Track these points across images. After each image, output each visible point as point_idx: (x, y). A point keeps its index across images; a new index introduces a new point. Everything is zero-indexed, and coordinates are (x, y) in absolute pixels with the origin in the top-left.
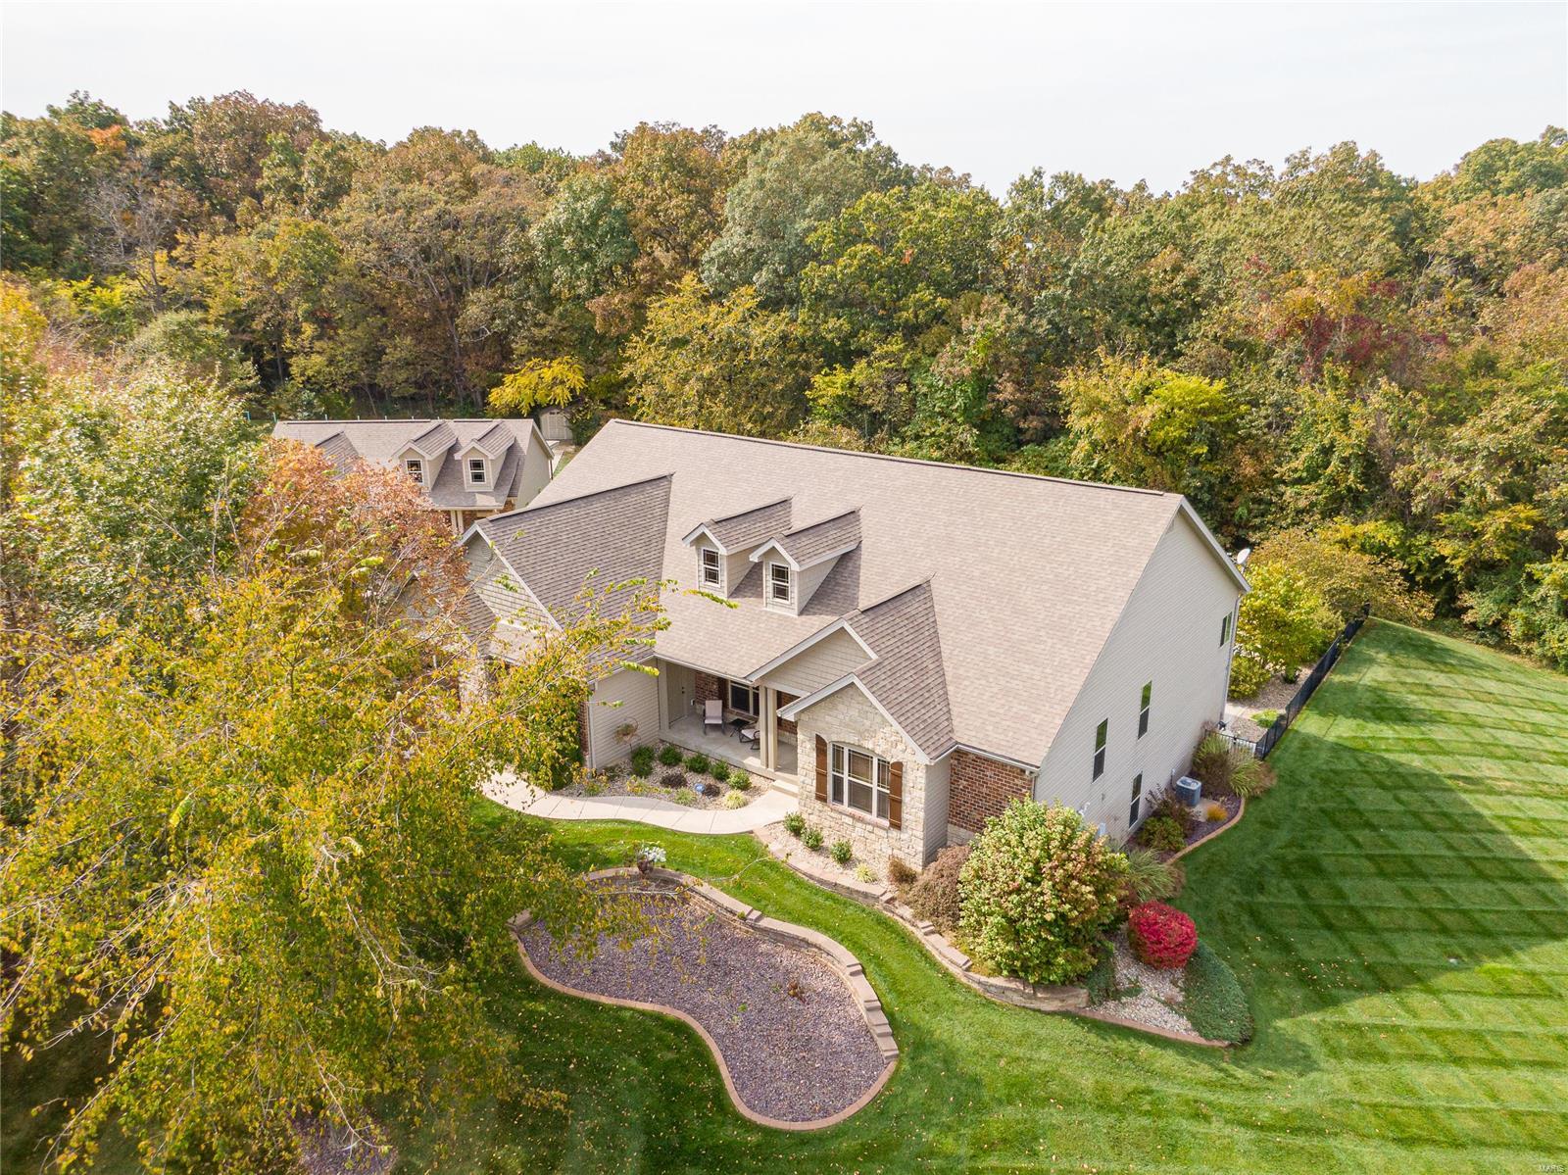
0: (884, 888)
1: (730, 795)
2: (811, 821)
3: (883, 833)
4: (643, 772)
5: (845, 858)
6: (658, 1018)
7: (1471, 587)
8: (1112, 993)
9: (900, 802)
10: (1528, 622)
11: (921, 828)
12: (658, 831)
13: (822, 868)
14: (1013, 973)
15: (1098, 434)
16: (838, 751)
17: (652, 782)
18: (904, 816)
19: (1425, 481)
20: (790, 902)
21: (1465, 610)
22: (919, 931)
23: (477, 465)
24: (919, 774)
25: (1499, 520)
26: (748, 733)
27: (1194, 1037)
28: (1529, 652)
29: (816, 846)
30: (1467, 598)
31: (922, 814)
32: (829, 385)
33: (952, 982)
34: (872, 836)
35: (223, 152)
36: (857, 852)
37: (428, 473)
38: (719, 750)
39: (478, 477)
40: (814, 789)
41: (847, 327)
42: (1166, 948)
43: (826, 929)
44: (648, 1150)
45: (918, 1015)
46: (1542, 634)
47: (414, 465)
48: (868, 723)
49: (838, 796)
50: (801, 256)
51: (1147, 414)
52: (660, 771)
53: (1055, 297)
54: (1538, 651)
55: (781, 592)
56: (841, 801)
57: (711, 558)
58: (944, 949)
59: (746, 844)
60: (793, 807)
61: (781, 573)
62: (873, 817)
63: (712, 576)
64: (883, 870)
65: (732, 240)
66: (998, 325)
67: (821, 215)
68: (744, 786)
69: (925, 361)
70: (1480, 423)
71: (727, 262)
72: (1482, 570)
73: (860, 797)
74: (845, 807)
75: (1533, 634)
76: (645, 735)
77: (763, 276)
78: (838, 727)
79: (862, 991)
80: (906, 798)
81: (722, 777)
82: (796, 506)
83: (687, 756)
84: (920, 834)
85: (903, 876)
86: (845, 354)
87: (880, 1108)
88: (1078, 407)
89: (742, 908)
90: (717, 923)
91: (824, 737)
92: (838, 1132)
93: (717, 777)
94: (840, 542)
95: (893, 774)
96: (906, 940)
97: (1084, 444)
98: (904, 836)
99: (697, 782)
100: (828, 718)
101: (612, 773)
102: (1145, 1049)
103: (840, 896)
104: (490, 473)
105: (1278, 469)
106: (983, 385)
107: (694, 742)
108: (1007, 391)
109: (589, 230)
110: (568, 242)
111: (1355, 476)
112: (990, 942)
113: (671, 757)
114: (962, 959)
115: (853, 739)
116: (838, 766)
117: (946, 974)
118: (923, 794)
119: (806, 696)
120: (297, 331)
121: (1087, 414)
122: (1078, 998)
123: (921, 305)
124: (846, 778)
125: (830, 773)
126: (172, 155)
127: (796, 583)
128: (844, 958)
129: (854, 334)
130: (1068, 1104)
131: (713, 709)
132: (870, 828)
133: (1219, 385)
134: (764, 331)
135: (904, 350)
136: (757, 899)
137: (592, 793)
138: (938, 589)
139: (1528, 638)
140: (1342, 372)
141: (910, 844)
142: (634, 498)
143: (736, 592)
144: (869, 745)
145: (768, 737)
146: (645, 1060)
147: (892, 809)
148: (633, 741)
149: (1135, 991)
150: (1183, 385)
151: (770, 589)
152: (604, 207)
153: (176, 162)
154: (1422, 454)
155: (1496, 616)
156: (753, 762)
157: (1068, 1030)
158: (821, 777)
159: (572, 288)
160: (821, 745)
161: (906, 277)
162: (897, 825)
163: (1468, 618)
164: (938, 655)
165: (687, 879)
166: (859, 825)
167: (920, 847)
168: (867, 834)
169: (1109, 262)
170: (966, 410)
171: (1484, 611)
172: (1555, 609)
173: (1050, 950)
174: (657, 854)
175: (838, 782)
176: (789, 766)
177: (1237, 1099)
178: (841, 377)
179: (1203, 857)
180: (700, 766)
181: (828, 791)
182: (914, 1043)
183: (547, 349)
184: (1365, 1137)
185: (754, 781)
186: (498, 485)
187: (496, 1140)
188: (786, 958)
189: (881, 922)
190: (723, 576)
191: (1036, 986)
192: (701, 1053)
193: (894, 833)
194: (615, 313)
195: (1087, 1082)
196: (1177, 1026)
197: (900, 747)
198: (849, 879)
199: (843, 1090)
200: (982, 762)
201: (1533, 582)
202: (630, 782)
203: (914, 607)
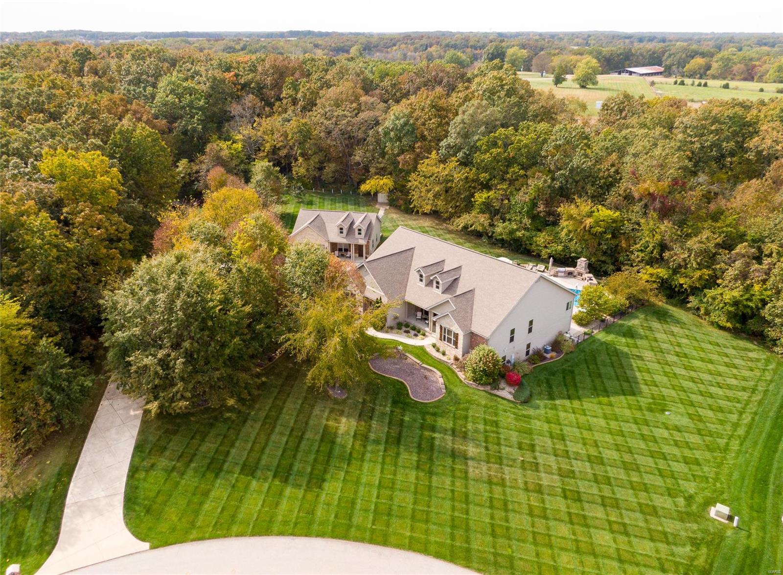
0: (452, 361)
1: (420, 336)
2: (438, 345)
3: (453, 349)
4: (400, 328)
5: (444, 354)
6: (398, 380)
7: (691, 294)
8: (497, 388)
11: (462, 349)
12: (402, 343)
13: (439, 356)
14: (474, 381)
15: (570, 228)
16: (445, 329)
17: (402, 331)
18: (458, 346)
19: (675, 258)
20: (429, 362)
21: (688, 302)
22: (456, 371)
23: (360, 230)
24: (462, 336)
25: (698, 274)
26: (427, 322)
27: (513, 399)
28: (705, 319)
29: (438, 350)
30: (691, 298)
31: (462, 346)
32: (481, 197)
33: (461, 381)
34: (451, 349)
35: (269, 81)
36: (446, 353)
37: (345, 231)
38: (419, 325)
39: (360, 234)
40: (439, 337)
41: (488, 177)
42: (512, 381)
43: (436, 368)
44: (393, 400)
45: (451, 387)
47: (341, 229)
48: (451, 324)
49: (444, 340)
50: (474, 149)
51: (589, 222)
52: (404, 329)
53: (562, 174)
54: (709, 319)
55: (438, 287)
57: (421, 276)
58: (461, 375)
59: (422, 348)
60: (434, 341)
61: (438, 283)
62: (452, 345)
63: (421, 280)
64: (452, 358)
65: (451, 140)
66: (540, 184)
67: (483, 135)
68: (424, 335)
69: (515, 193)
71: (449, 147)
72: (694, 289)
73: (449, 340)
74: (446, 342)
75: (707, 313)
76: (401, 320)
77: (460, 155)
78: (445, 323)
79: (441, 380)
80: (459, 342)
81: (419, 332)
82: (446, 262)
83: (411, 326)
85: (456, 359)
86: (487, 186)
87: (439, 401)
88: (564, 217)
89: (418, 362)
90: (413, 364)
91: (442, 325)
92: (429, 403)
93: (418, 332)
94: (455, 275)
95: (456, 336)
96: (454, 372)
97: (565, 231)
98: (458, 350)
99: (413, 332)
100: (443, 321)
101: (391, 328)
102: (499, 399)
103: (441, 362)
104: (363, 232)
106: (534, 204)
107: (413, 322)
108: (541, 208)
109: (400, 131)
110: (392, 134)
112: (470, 374)
113: (407, 326)
114: (464, 377)
115: (448, 327)
116: (445, 332)
117: (460, 380)
118: (462, 341)
119: (440, 315)
120: (296, 160)
121: (568, 220)
122: (488, 388)
123: (514, 173)
124: (446, 335)
125: (443, 334)
126: (252, 82)
127: (441, 286)
128: (439, 374)
129: (490, 179)
130: (478, 405)
131: (419, 314)
132: (450, 347)
133: (618, 214)
134: (459, 175)
135: (508, 188)
136: (422, 361)
137: (387, 332)
138: (476, 291)
140: (655, 216)
141: (459, 353)
142: (403, 255)
143: (427, 285)
144: (451, 328)
145: (431, 324)
146: (394, 387)
147: (456, 344)
148: (398, 321)
149: (503, 389)
150: (605, 213)
151: (435, 286)
152: (406, 124)
153: (253, 85)
154: (677, 248)
155: (697, 306)
156: (427, 329)
157: (483, 393)
158: (441, 335)
159: (392, 150)
160: (441, 327)
161: (510, 162)
162: (457, 348)
163: (689, 305)
164: (472, 309)
165: (407, 354)
166: (448, 347)
167: (461, 353)
168: (449, 349)
169: (583, 164)
170: (528, 212)
171: (695, 304)
173: (482, 376)
174: (400, 348)
176: (434, 331)
177: (516, 411)
178: (485, 195)
179: (542, 367)
180: (414, 328)
181: (442, 338)
182: (449, 391)
183: (381, 172)
184: (540, 421)
185: (427, 334)
186: (365, 236)
187: (365, 395)
188: (427, 373)
189: (449, 368)
190: (424, 281)
191: (479, 384)
192: (405, 387)
194: (407, 162)
195: (483, 402)
196: (510, 397)
197: (458, 330)
198: (444, 358)
199: (433, 397)
200: (477, 335)
202: (396, 331)
203: (469, 295)
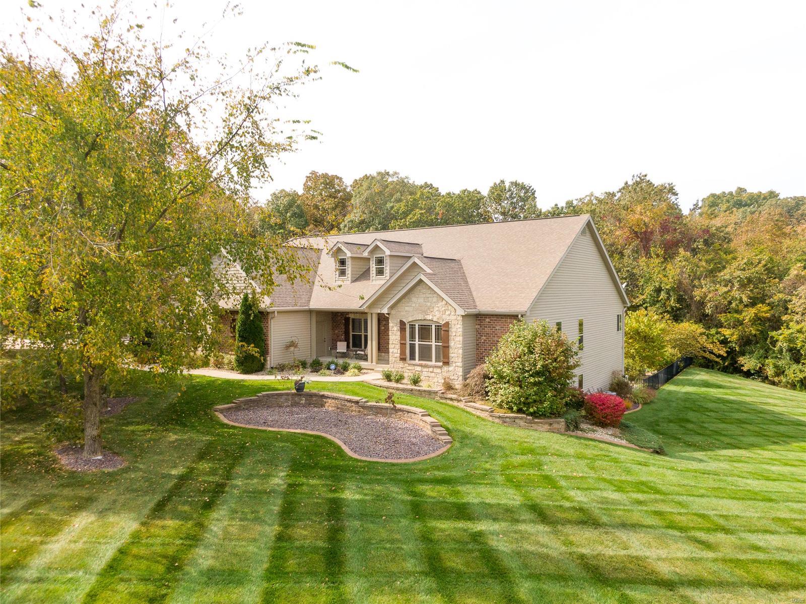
0: (442, 389)
2: (397, 372)
3: (438, 370)
7: (743, 354)
9: (448, 347)
10: (776, 366)
11: (460, 360)
13: (403, 386)
14: (519, 409)
16: (412, 327)
17: (306, 371)
18: (451, 355)
19: (710, 295)
21: (742, 365)
22: (462, 403)
24: (459, 326)
25: (749, 314)
26: (361, 353)
27: (632, 446)
28: (780, 382)
30: (742, 360)
31: (461, 351)
34: (433, 375)
40: (399, 355)
42: (608, 407)
43: (407, 404)
46: (784, 372)
48: (429, 304)
49: (412, 356)
52: (311, 369)
54: (784, 380)
55: (380, 272)
56: (414, 359)
57: (343, 262)
58: (477, 406)
61: (380, 261)
62: (433, 363)
63: (343, 273)
68: (358, 368)
70: (733, 268)
72: (747, 342)
73: (425, 352)
74: (417, 361)
75: (780, 372)
78: (412, 312)
79: (428, 423)
80: (452, 344)
81: (346, 367)
84: (460, 364)
85: (451, 388)
87: (443, 457)
89: (356, 398)
91: (404, 320)
92: (415, 463)
93: (343, 368)
95: (443, 332)
98: (451, 368)
100: (407, 308)
101: (282, 367)
102: (602, 445)
105: (634, 300)
111: (674, 299)
113: (317, 364)
114: (488, 408)
115: (420, 317)
116: (412, 337)
118: (461, 338)
122: (559, 424)
124: (417, 343)
125: (408, 342)
127: (388, 265)
128: (418, 411)
130: (560, 456)
132: (431, 369)
136: (366, 398)
137: (270, 374)
139: (777, 374)
140: (661, 252)
141: (455, 372)
142: (302, 252)
143: (355, 280)
144: (429, 317)
145: (373, 343)
147: (444, 353)
149: (592, 430)
151: (374, 272)
154: (707, 284)
155: (759, 365)
156: (364, 364)
157: (554, 436)
158: (403, 346)
160: (402, 326)
162: (447, 363)
163: (745, 369)
164: (467, 282)
166: (425, 369)
167: (460, 372)
168: (429, 374)
171: (753, 364)
172: (788, 358)
175: (412, 347)
181: (407, 354)
182: (462, 437)
184: (748, 478)
190: (349, 271)
191: (535, 415)
192: (329, 442)
193: (445, 368)
195: (570, 451)
197: (448, 313)
198: (421, 388)
199: (418, 454)
201: (774, 343)
